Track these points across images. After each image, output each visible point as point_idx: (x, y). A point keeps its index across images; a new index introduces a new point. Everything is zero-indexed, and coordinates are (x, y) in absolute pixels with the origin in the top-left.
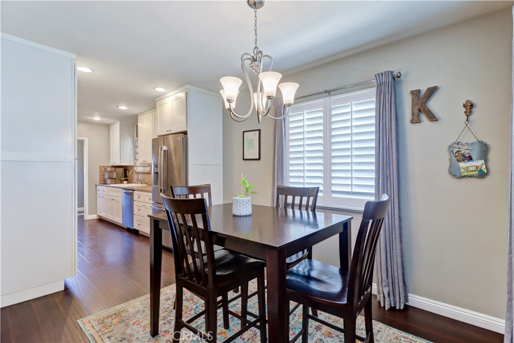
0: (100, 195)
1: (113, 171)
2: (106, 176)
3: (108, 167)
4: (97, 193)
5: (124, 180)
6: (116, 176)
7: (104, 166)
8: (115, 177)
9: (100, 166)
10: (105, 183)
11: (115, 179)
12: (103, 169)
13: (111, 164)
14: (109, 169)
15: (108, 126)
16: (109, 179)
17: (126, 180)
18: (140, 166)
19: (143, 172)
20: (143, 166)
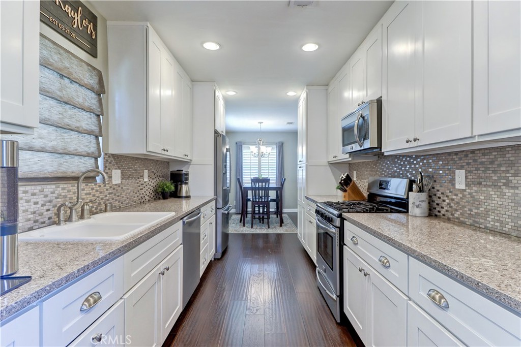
18: (42, 150)
19: (60, 175)
20: (61, 151)
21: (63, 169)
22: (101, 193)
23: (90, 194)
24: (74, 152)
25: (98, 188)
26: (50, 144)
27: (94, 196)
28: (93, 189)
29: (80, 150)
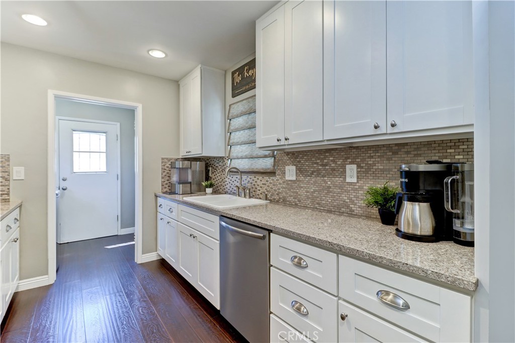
0: (163, 216)
1: (187, 169)
2: (175, 178)
3: (177, 160)
4: (157, 211)
5: (207, 186)
6: (193, 178)
7: (169, 160)
8: (190, 179)
9: (163, 159)
10: (172, 192)
11: (190, 183)
12: (167, 165)
13: (183, 154)
14: (179, 164)
15: (177, 83)
16: (179, 183)
17: (211, 186)
18: (242, 158)
19: (250, 170)
20: (249, 157)
21: (253, 167)
22: (274, 185)
23: (265, 184)
24: (256, 156)
25: (272, 181)
26: (245, 154)
27: (268, 186)
28: (267, 181)
29: (260, 154)
